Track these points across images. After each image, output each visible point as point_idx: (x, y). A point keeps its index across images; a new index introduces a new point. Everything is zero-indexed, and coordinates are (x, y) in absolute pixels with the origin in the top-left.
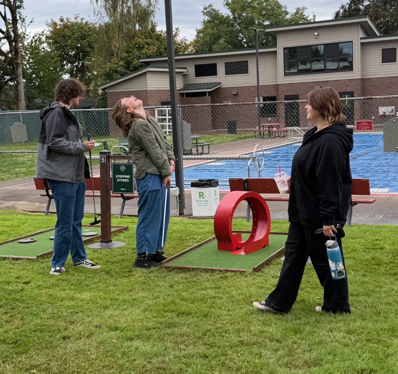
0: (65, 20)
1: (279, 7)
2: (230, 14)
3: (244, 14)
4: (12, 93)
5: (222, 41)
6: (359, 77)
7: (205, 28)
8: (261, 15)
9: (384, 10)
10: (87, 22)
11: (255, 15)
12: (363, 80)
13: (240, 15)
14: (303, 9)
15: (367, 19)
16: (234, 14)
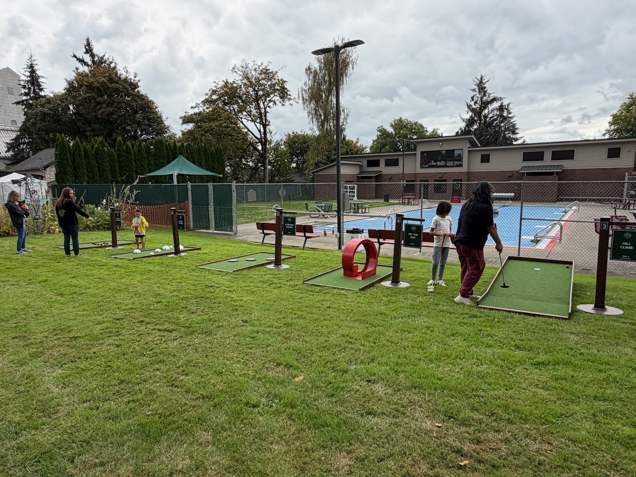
0: (295, 133)
1: (423, 128)
2: (393, 131)
3: (402, 132)
4: (262, 174)
5: (387, 147)
6: (466, 171)
7: (377, 139)
8: (412, 132)
9: (486, 131)
10: (307, 134)
11: (408, 132)
12: (468, 173)
13: (399, 132)
14: (437, 129)
15: (473, 136)
16: (395, 131)
